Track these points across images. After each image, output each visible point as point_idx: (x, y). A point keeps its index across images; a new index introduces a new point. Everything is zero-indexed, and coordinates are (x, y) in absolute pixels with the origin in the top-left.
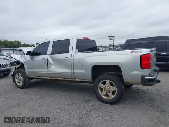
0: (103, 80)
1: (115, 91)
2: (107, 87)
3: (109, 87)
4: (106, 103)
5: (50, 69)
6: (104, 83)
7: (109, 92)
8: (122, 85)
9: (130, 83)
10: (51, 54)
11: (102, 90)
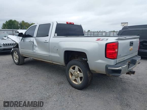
0: (73, 65)
1: (82, 77)
2: (76, 72)
3: (77, 73)
4: (74, 88)
5: (34, 51)
6: (74, 68)
7: (77, 78)
8: (88, 72)
9: (96, 72)
10: (36, 36)
11: (72, 75)
